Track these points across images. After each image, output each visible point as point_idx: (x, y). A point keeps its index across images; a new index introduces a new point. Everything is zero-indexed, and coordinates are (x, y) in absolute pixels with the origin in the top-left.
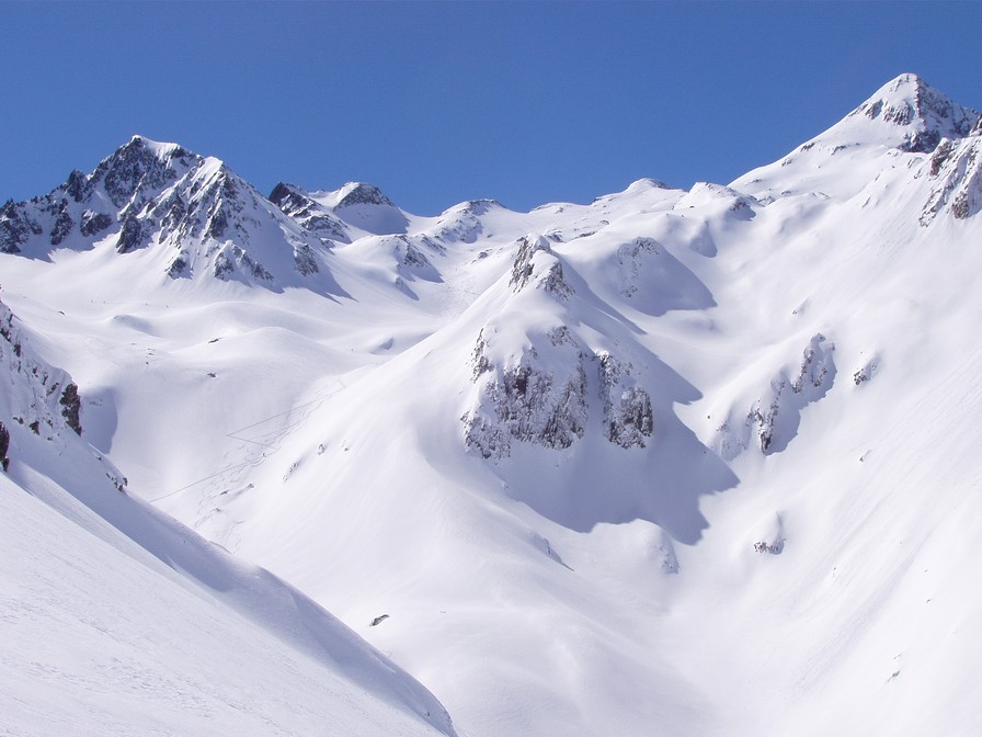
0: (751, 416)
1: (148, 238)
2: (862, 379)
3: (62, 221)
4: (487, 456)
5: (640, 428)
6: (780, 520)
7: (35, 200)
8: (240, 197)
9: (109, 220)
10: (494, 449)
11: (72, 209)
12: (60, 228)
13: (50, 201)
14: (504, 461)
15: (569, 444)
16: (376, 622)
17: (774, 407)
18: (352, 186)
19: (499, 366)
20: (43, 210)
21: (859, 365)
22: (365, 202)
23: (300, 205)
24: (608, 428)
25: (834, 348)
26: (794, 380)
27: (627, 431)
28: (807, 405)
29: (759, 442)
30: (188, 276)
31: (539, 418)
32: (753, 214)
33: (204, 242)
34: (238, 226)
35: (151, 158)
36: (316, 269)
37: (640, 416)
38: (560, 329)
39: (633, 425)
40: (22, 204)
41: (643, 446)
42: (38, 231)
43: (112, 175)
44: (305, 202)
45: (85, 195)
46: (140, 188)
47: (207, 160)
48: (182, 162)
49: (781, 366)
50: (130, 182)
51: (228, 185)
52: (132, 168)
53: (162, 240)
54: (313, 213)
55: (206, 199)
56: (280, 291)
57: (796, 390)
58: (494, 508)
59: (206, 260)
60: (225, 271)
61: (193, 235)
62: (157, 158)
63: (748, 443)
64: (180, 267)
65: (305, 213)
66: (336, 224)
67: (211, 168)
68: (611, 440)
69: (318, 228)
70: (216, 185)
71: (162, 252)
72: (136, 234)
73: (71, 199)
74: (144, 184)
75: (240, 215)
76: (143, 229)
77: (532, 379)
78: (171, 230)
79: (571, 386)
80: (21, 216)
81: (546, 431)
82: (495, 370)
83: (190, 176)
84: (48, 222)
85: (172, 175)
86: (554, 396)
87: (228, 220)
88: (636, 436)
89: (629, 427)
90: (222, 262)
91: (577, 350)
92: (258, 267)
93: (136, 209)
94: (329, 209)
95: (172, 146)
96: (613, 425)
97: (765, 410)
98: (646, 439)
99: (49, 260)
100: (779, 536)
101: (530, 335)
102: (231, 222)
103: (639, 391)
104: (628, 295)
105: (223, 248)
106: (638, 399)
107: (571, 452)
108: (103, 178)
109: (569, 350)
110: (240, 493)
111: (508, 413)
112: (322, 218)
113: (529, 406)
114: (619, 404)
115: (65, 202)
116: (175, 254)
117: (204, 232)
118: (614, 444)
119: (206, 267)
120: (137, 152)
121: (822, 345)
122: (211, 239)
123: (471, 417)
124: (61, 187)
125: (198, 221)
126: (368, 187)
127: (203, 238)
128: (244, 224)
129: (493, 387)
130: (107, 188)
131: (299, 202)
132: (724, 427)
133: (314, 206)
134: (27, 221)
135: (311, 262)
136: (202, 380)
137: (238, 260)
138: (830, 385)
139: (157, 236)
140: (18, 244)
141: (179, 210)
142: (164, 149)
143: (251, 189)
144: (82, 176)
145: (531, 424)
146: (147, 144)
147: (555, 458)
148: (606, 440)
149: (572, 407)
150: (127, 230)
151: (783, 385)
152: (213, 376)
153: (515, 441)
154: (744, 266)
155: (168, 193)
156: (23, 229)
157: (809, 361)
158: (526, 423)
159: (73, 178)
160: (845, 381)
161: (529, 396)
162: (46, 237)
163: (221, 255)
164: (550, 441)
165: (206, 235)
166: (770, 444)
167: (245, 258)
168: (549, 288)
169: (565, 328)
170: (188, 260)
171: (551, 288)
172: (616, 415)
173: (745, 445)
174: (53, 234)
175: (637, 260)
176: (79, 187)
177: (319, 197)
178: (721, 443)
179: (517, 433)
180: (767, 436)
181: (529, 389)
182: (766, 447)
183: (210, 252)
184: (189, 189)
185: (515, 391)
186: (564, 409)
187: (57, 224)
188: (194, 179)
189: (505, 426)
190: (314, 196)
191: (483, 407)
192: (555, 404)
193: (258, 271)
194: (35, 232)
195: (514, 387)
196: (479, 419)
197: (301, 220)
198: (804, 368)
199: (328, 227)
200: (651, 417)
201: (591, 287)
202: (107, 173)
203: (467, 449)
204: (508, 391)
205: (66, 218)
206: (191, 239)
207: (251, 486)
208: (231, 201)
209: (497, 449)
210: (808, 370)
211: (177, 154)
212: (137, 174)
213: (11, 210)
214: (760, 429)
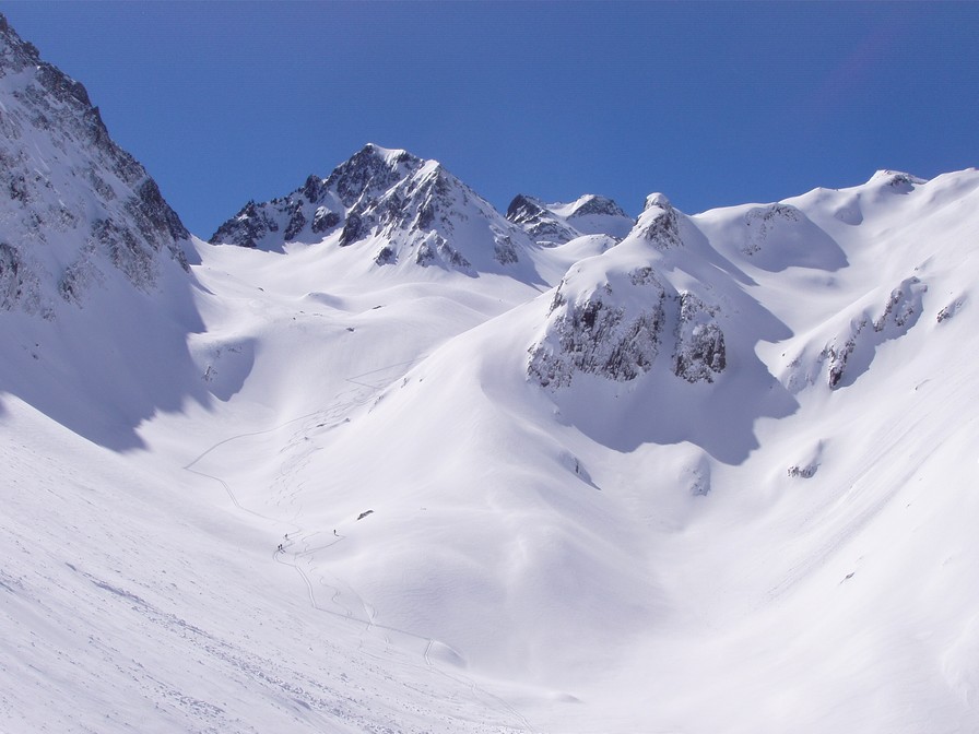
0: (824, 353)
1: (367, 232)
2: (945, 317)
3: (295, 220)
4: (545, 385)
5: (709, 364)
6: (821, 447)
7: (275, 202)
8: (450, 195)
9: (338, 219)
10: (553, 377)
11: (306, 209)
12: (293, 225)
13: (288, 202)
14: (562, 390)
15: (633, 376)
16: (362, 516)
17: (850, 345)
18: (587, 198)
19: (571, 302)
20: (281, 211)
21: (943, 304)
22: (599, 212)
23: (532, 214)
24: (675, 363)
25: (926, 290)
26: (876, 319)
27: (695, 366)
28: (884, 341)
29: (828, 378)
30: (394, 262)
31: (605, 350)
32: (913, 188)
33: (411, 233)
34: (443, 219)
35: (380, 163)
36: (515, 259)
37: (711, 352)
38: (643, 270)
39: (701, 360)
40: (263, 205)
41: (710, 381)
42: (274, 229)
43: (344, 179)
44: (538, 210)
45: (319, 197)
46: (367, 190)
47: (427, 163)
48: (407, 166)
49: (864, 307)
50: (359, 185)
51: (439, 183)
52: (363, 171)
53: (378, 233)
54: (543, 220)
55: (418, 196)
56: (475, 276)
57: (877, 329)
58: (532, 428)
59: (412, 248)
60: (426, 258)
61: (402, 227)
62: (385, 163)
63: (816, 378)
64: (387, 256)
65: (535, 220)
66: (564, 230)
67: (429, 169)
68: (677, 374)
69: (546, 233)
70: (429, 182)
71: (375, 243)
72: (357, 229)
73: (306, 201)
74: (371, 186)
75: (449, 210)
76: (363, 225)
77: (602, 314)
78: (387, 225)
79: (643, 321)
80: (260, 215)
81: (610, 363)
82: (566, 305)
83: (410, 178)
84: (283, 220)
85: (396, 177)
86: (621, 330)
87: (435, 214)
88: (704, 370)
89: (697, 362)
90: (425, 250)
91: (659, 290)
92: (456, 255)
93: (361, 208)
94: (563, 218)
95: (399, 152)
96: (680, 359)
97: (839, 346)
98: (714, 376)
99: (282, 252)
100: (815, 461)
101: (609, 275)
102: (438, 215)
103: (713, 327)
104: (750, 254)
105: (427, 237)
106: (710, 335)
107: (634, 384)
108: (336, 182)
109: (651, 291)
110: (336, 426)
111: (573, 345)
112: (550, 224)
113: (596, 340)
114: (689, 340)
115: (300, 203)
116: (385, 243)
117: (413, 224)
118: (680, 378)
119: (409, 256)
120: (368, 158)
121: (914, 287)
122: (418, 230)
123: (535, 349)
124: (299, 190)
125: (409, 215)
126: (603, 199)
127: (411, 230)
128: (450, 218)
129: (561, 320)
130: (339, 191)
131: (532, 210)
132: (795, 363)
133: (546, 214)
134: (265, 220)
135: (511, 253)
136: (340, 333)
137: (439, 248)
138: (913, 323)
139: (374, 230)
140: (254, 240)
141: (396, 208)
142: (391, 155)
143: (465, 188)
144: (318, 180)
145: (595, 355)
146: (378, 150)
147: (616, 389)
148: (672, 374)
149: (642, 342)
150: (350, 225)
151: (863, 324)
152: (351, 330)
153: (578, 372)
154: (884, 233)
155: (390, 192)
156: (261, 226)
157: (896, 301)
158: (590, 355)
159: (310, 181)
160: (929, 320)
161: (596, 329)
162: (281, 233)
163: (424, 244)
164: (613, 373)
165: (414, 228)
166: (838, 379)
167: (446, 247)
168: (649, 236)
169: (650, 269)
170: (395, 250)
171: (652, 237)
172: (685, 350)
173: (813, 381)
174: (287, 231)
175: (769, 223)
176: (314, 189)
177: (556, 208)
178: (789, 378)
179: (581, 364)
180: (836, 372)
181: (597, 323)
182: (835, 383)
183: (414, 240)
184: (407, 188)
185: (582, 324)
186: (631, 343)
187: (291, 222)
188: (414, 179)
189: (568, 358)
190: (552, 208)
191: (548, 339)
192: (622, 337)
193: (456, 258)
194: (272, 229)
195: (582, 320)
196: (543, 349)
197: (531, 226)
198: (889, 307)
199: (555, 232)
200: (723, 354)
201: (711, 243)
202: (340, 177)
203: (527, 377)
204: (576, 324)
205: (300, 217)
206: (401, 230)
207: (347, 420)
208: (441, 197)
209: (556, 378)
210: (893, 310)
211: (402, 159)
212: (365, 177)
213: (251, 209)
214: (831, 364)
